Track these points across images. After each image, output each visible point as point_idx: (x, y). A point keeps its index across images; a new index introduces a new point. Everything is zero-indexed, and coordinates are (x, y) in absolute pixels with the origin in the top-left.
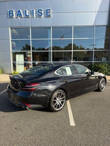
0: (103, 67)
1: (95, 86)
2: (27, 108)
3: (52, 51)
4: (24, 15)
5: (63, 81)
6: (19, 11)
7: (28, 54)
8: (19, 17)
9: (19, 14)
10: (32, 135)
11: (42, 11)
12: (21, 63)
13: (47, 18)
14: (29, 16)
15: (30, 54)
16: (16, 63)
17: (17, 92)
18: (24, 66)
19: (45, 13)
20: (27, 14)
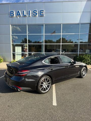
0: (86, 58)
1: (77, 73)
2: (18, 90)
3: (44, 44)
4: (22, 15)
5: (49, 69)
6: (18, 12)
7: (25, 46)
8: (18, 17)
9: (18, 14)
10: (20, 112)
11: (37, 11)
12: (19, 53)
13: (41, 17)
14: (26, 15)
15: (27, 46)
16: (15, 53)
17: (11, 77)
18: (21, 56)
19: (39, 13)
20: (25, 14)
